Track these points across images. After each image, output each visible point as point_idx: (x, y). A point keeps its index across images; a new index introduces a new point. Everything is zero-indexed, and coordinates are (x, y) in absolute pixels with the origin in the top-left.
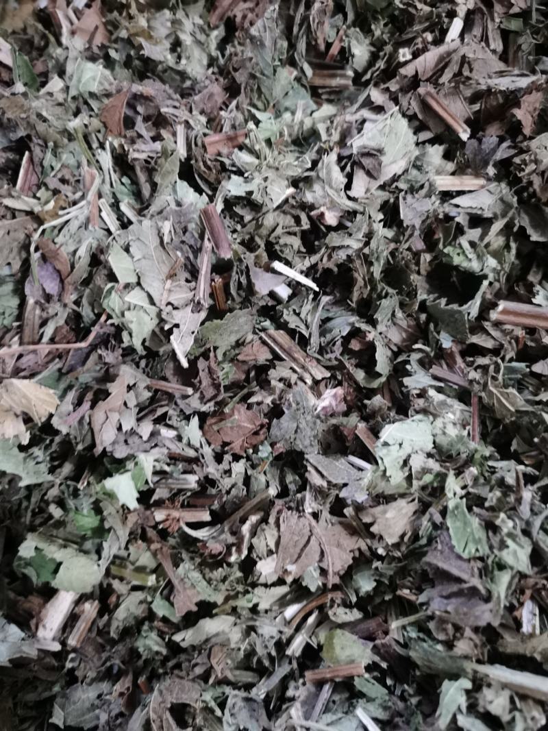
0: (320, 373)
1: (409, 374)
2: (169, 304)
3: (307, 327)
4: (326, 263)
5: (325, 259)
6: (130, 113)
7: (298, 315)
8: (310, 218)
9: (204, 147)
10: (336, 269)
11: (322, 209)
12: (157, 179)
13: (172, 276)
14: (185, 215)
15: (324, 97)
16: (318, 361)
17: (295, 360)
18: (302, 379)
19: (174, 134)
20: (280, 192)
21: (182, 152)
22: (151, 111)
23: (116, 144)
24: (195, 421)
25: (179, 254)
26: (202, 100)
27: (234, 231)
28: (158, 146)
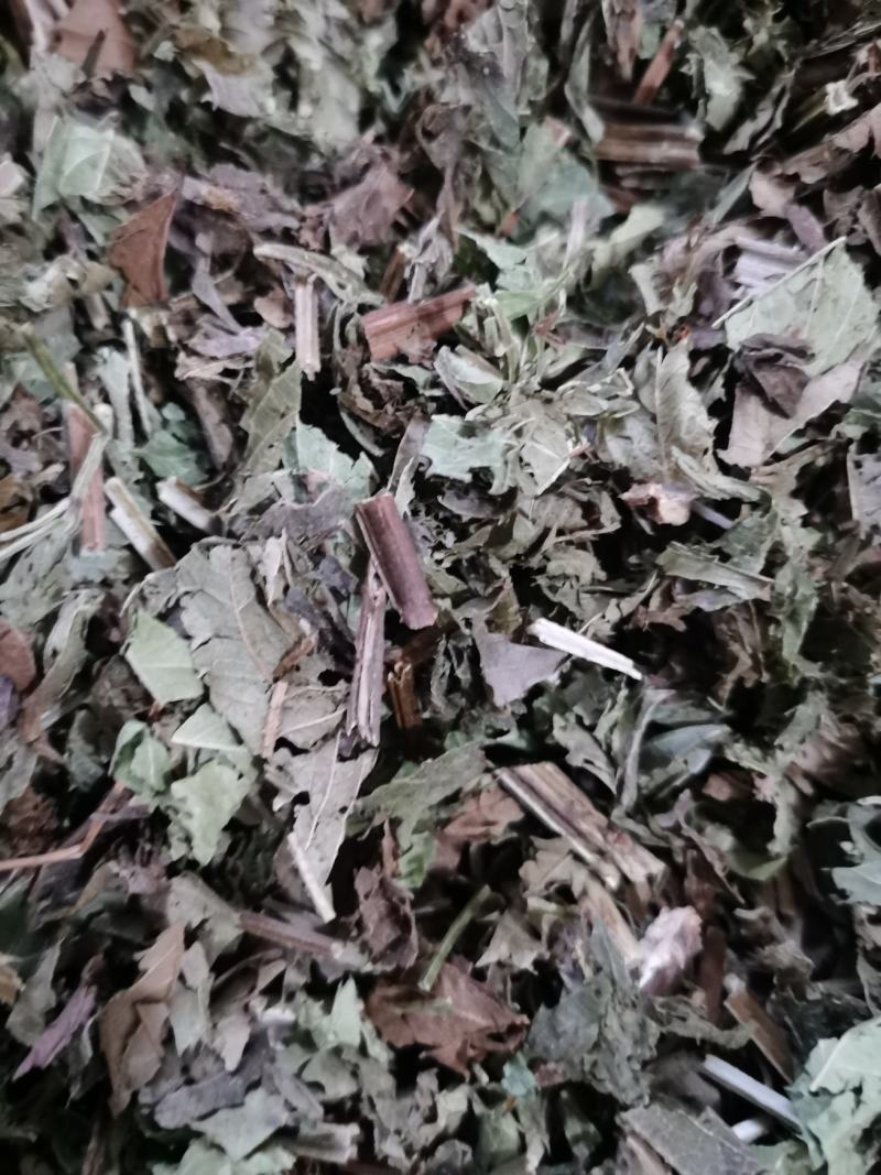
0: (643, 867)
1: (846, 861)
2: (282, 743)
3: (613, 762)
4: (658, 613)
5: (655, 602)
6: (180, 244)
7: (591, 729)
8: (621, 506)
9: (362, 340)
10: (681, 627)
11: (653, 490)
12: (248, 422)
13: (287, 671)
14: (317, 520)
15: (628, 183)
16: (636, 837)
17: (580, 834)
18: (596, 875)
19: (288, 307)
20: (553, 454)
21: (309, 360)
22: (231, 244)
23: (147, 328)
24: (347, 995)
25: (305, 625)
26: (353, 212)
27: (439, 547)
28: (248, 339)
